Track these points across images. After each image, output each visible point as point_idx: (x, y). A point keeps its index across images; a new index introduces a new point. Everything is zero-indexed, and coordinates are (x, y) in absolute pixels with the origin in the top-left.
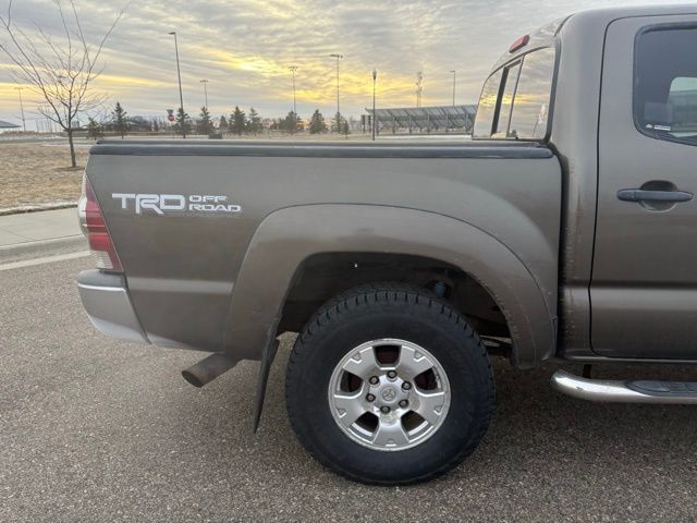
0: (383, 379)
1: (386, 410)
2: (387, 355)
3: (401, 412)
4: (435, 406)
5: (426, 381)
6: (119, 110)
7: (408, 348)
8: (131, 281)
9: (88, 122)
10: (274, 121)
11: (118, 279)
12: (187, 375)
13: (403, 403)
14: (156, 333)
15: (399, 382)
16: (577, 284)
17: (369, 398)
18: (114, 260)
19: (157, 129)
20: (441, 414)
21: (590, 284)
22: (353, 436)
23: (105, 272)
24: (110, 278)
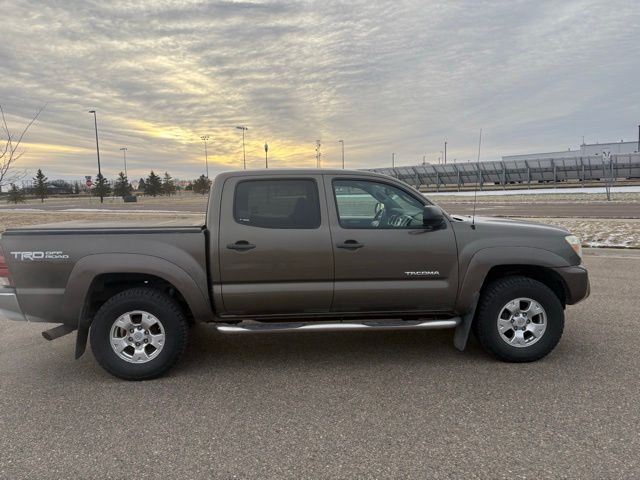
0: (136, 330)
1: (138, 344)
2: (136, 319)
3: (145, 345)
4: (158, 341)
5: (155, 329)
6: (40, 175)
7: (145, 315)
8: (18, 290)
9: (10, 188)
10: (189, 182)
11: (12, 290)
12: (44, 334)
13: (145, 341)
14: (30, 314)
15: (143, 331)
16: (217, 283)
17: (130, 339)
18: (10, 280)
19: (78, 191)
20: (162, 344)
21: (221, 283)
22: (122, 357)
23: (7, 287)
24: (9, 290)
